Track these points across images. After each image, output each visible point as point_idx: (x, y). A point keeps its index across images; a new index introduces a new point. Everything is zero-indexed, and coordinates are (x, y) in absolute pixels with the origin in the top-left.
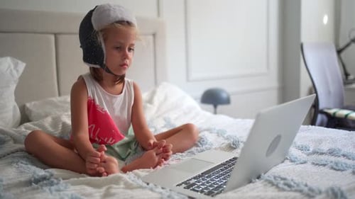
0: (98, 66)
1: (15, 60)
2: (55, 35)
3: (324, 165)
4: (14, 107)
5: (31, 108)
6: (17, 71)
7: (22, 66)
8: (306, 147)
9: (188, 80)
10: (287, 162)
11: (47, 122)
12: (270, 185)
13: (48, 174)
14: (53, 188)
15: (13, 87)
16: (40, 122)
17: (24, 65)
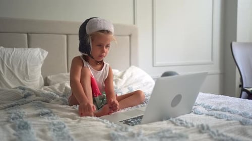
0: (87, 55)
1: (42, 50)
2: (67, 35)
3: (212, 115)
4: (41, 78)
5: (50, 79)
6: (43, 56)
7: (46, 53)
8: (209, 107)
9: (153, 66)
10: (192, 114)
11: (57, 86)
12: (171, 123)
13: (49, 111)
14: (50, 118)
15: (40, 66)
16: (52, 86)
17: (47, 53)
